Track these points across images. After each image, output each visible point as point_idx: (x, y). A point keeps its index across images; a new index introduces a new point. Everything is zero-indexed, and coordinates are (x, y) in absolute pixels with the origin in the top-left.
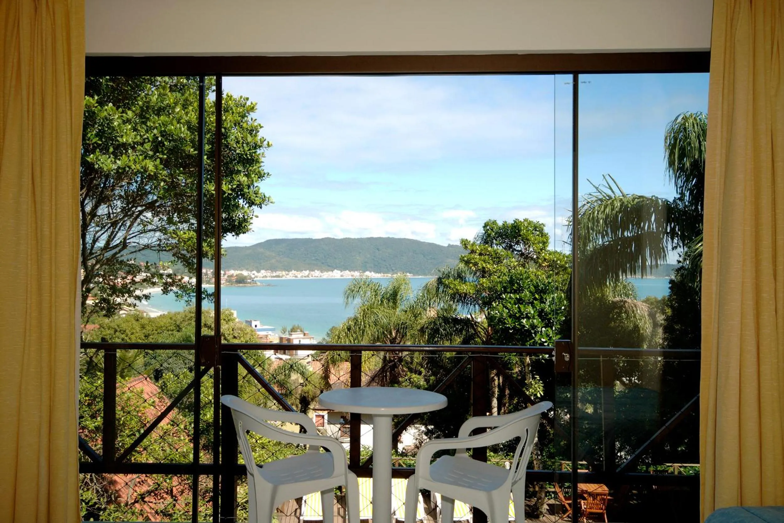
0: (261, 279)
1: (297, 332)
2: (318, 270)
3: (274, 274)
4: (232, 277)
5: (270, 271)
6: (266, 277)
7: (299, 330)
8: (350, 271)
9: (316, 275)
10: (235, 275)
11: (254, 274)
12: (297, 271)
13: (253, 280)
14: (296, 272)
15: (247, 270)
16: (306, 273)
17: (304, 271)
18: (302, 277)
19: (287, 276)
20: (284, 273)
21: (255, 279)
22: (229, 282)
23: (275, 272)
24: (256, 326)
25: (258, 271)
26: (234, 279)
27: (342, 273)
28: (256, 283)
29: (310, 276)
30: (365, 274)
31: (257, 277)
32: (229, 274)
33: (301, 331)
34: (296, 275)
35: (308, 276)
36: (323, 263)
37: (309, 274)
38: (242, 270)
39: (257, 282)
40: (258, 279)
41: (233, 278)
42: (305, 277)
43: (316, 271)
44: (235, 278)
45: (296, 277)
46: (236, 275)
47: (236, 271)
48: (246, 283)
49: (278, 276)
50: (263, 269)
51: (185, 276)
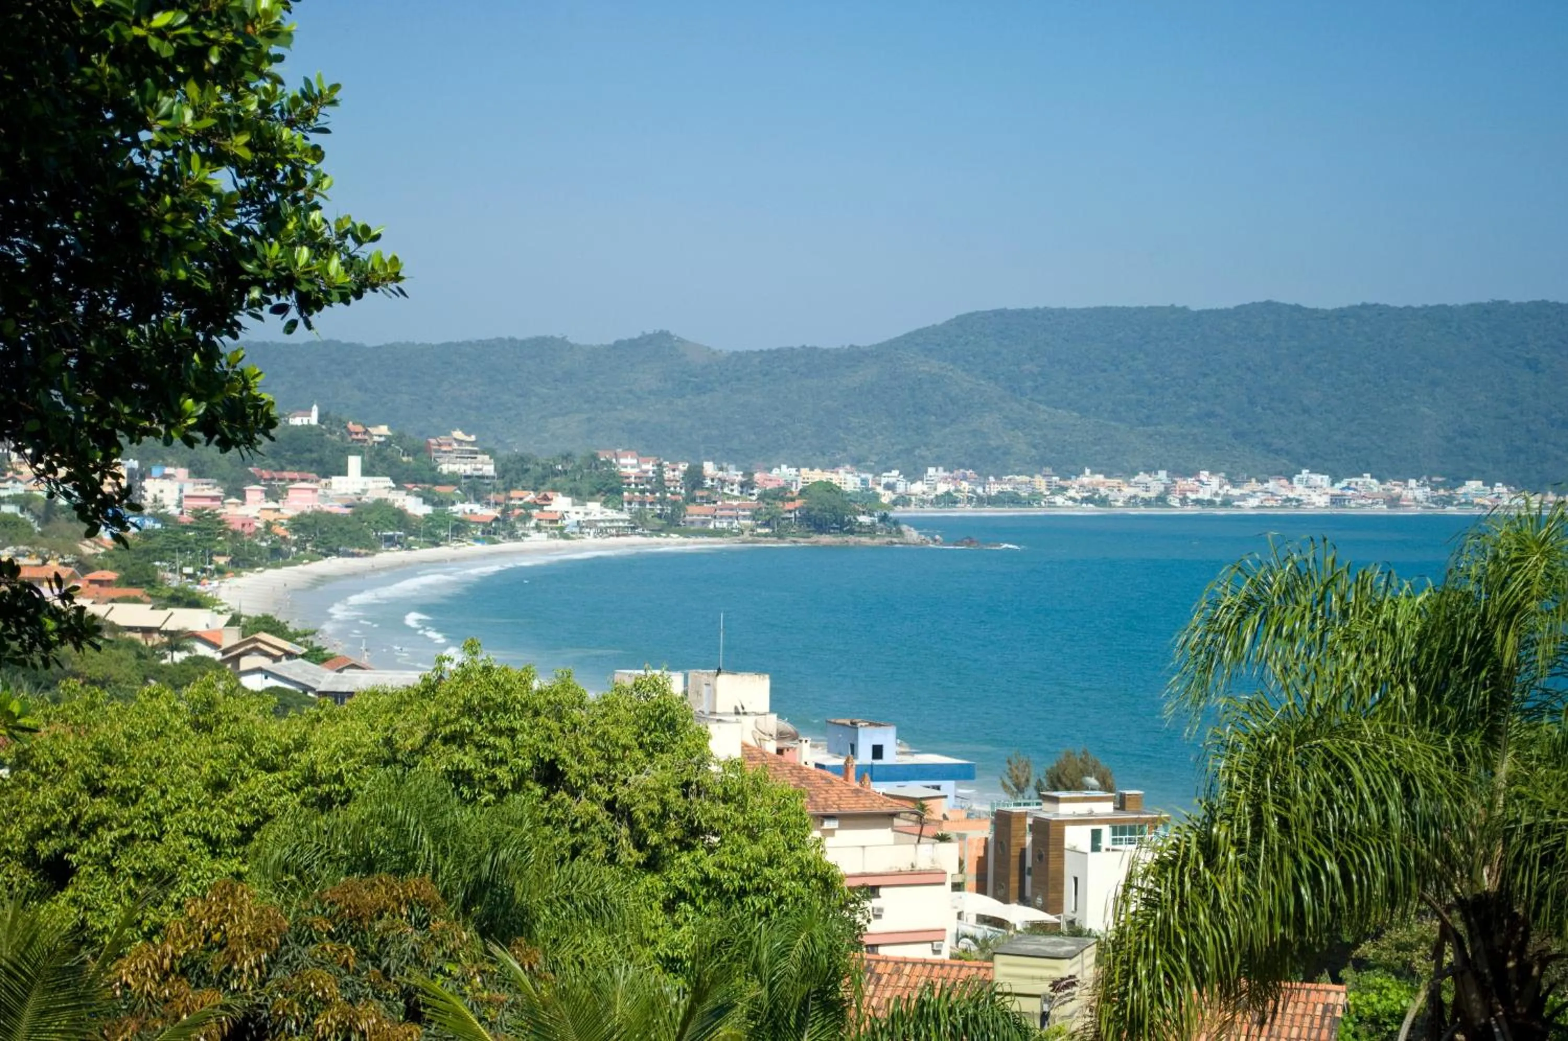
0: (930, 512)
1: (1086, 787)
2: (1213, 472)
3: (994, 489)
4: (783, 499)
5: (970, 473)
6: (949, 499)
7: (1092, 781)
8: (1382, 481)
9: (1205, 494)
10: (795, 490)
11: (890, 487)
12: (1108, 475)
13: (884, 518)
14: (1100, 478)
15: (858, 463)
16: (1156, 482)
17: (1142, 477)
18: (1132, 500)
19: (1059, 500)
20: (1040, 483)
21: (898, 512)
22: (767, 524)
23: (998, 478)
24: (877, 752)
25: (914, 473)
26: (791, 508)
27: (1337, 489)
28: (900, 532)
29: (1174, 500)
30: (1461, 491)
31: (904, 500)
32: (770, 486)
33: (1106, 786)
34: (1103, 491)
35: (1161, 500)
36: (1237, 435)
37: (1167, 491)
38: (834, 466)
39: (904, 528)
40: (912, 511)
41: (790, 506)
42: (1147, 503)
43: (1204, 475)
44: (798, 503)
45: (1103, 501)
46: (802, 492)
47: (805, 471)
48: (852, 532)
49: (1014, 500)
50: (937, 462)
51: (555, 489)
